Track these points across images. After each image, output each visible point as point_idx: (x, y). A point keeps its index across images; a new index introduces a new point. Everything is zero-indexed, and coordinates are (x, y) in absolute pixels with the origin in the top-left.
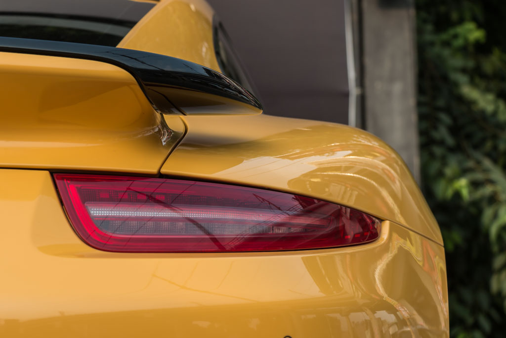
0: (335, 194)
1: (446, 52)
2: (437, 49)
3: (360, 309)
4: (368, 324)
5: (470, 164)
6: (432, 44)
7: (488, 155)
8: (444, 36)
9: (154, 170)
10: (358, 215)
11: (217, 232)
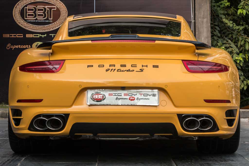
0: (220, 62)
1: (219, 9)
2: (216, 8)
3: (227, 82)
4: (229, 84)
5: (225, 42)
6: (214, 6)
7: (230, 39)
8: (218, 4)
9: (197, 60)
10: (226, 66)
11: (204, 70)
